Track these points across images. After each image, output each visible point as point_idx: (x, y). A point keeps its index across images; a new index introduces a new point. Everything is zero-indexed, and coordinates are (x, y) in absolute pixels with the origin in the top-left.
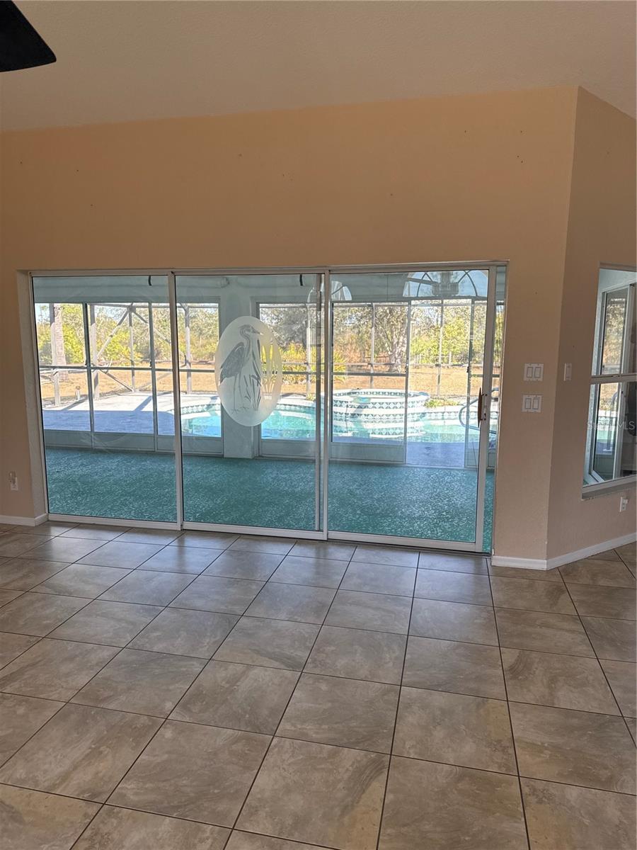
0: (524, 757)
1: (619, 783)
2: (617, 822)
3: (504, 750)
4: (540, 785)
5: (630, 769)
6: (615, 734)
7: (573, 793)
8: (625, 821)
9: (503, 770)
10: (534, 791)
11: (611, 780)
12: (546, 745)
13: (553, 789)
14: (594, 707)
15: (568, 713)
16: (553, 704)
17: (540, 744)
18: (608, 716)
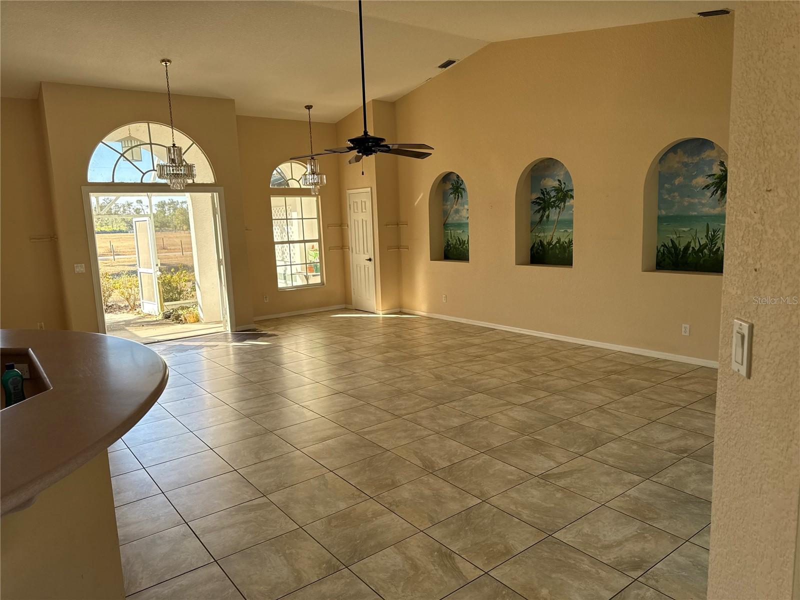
0: (378, 507)
1: (324, 524)
2: (315, 506)
3: (391, 504)
4: (360, 500)
5: (323, 533)
6: (344, 550)
7: (342, 506)
8: (312, 508)
9: (380, 496)
10: (359, 496)
11: (330, 522)
12: (374, 519)
13: (352, 502)
14: (370, 562)
15: (381, 547)
16: (395, 547)
17: (378, 518)
18: (356, 560)
